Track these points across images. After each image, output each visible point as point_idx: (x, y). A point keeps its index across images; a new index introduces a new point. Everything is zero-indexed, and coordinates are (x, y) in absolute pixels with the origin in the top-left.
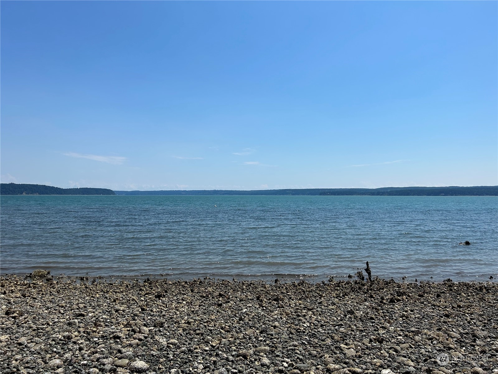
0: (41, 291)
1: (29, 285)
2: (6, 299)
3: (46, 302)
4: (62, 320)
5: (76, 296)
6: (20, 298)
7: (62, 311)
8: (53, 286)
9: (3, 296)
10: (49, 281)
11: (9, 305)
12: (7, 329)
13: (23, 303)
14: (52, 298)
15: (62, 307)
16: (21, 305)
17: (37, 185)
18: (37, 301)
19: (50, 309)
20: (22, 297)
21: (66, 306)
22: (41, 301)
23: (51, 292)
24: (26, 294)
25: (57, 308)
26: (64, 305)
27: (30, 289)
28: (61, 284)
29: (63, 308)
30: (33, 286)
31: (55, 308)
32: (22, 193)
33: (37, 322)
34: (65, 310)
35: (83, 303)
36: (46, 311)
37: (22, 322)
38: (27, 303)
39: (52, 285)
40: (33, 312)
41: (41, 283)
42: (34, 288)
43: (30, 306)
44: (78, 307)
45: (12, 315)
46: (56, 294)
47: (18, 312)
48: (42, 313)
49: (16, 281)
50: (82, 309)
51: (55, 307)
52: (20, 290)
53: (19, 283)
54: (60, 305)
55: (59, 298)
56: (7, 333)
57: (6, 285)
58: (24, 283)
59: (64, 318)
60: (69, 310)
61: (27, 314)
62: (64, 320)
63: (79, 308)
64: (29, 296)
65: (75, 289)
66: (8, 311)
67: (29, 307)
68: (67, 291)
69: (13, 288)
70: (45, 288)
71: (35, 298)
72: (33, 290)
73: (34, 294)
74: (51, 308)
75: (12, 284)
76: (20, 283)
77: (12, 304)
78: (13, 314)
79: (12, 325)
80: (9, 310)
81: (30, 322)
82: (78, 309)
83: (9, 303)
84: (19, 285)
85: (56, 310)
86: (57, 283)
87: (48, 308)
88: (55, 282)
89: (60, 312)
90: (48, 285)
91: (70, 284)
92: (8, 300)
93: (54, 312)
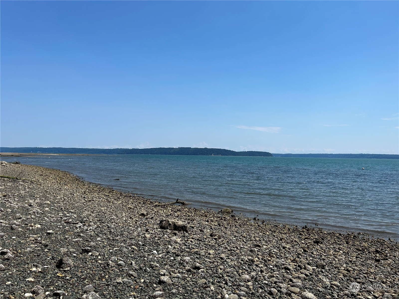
0: (229, 223)
1: (222, 218)
2: (209, 226)
3: (233, 232)
4: (246, 247)
5: (252, 231)
6: (217, 226)
7: (245, 241)
8: (236, 221)
9: (207, 223)
10: (233, 217)
11: (211, 230)
12: (212, 246)
13: (219, 230)
14: (237, 230)
15: (245, 237)
16: (219, 231)
17: (220, 149)
18: (227, 230)
19: (236, 238)
20: (218, 226)
21: (247, 237)
22: (230, 231)
23: (236, 225)
24: (220, 224)
25: (241, 238)
26: (246, 236)
27: (222, 220)
28: (241, 220)
29: (245, 238)
30: (224, 219)
31: (240, 237)
32: (211, 155)
33: (230, 245)
34: (247, 240)
35: (258, 237)
36: (235, 239)
37: (221, 243)
38: (222, 230)
39: (236, 220)
40: (226, 237)
41: (228, 218)
42: (225, 220)
43: (224, 233)
44: (255, 239)
45: (214, 237)
46: (239, 227)
47: (217, 236)
48: (232, 239)
49: (213, 214)
50: (258, 241)
51: (240, 236)
52: (216, 221)
53: (215, 216)
54: (243, 235)
55: (241, 230)
56: (212, 249)
57: (208, 215)
58: (218, 216)
59: (247, 246)
60: (249, 241)
61: (223, 238)
62: (247, 247)
63: (256, 240)
64: (223, 226)
65: (251, 226)
66: (211, 234)
67: (223, 233)
68: (246, 226)
69: (212, 219)
70: (231, 222)
71: (226, 228)
72: (224, 222)
73: (225, 225)
74: (237, 237)
75: (211, 216)
76: (216, 216)
77: (213, 230)
78: (215, 236)
79: (215, 244)
80: (213, 234)
81: (226, 244)
82: (255, 241)
83: (211, 228)
84: (215, 217)
85: (241, 239)
86: (238, 219)
87: (235, 237)
88: (237, 218)
89: (243, 241)
90: (233, 220)
91: (247, 221)
92: (211, 227)
93: (240, 240)
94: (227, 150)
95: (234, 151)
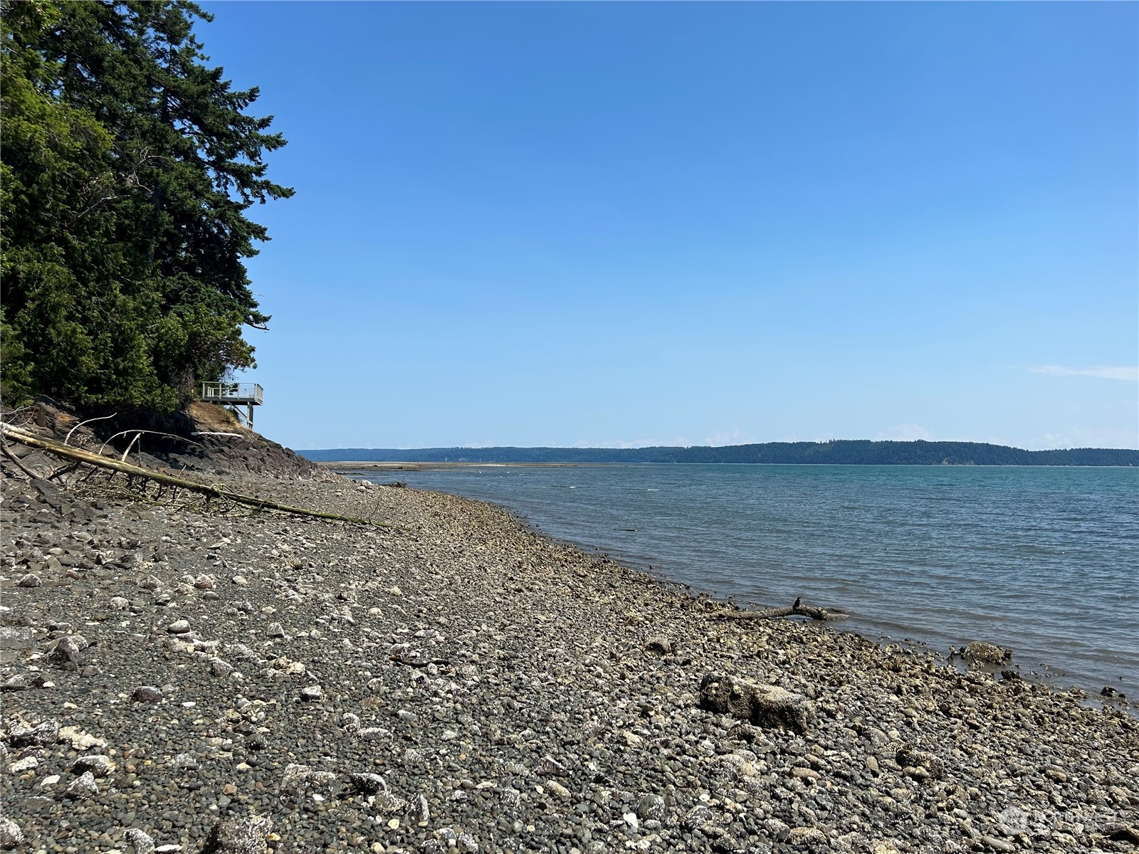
0: (990, 707)
1: (959, 681)
2: (902, 712)
3: (1006, 748)
4: (1062, 837)
5: (1096, 749)
6: (937, 715)
7: (1059, 799)
8: (1021, 698)
9: (894, 698)
10: (1009, 680)
11: (908, 730)
12: (896, 816)
13: (942, 732)
14: (1023, 740)
15: (1058, 781)
16: (939, 740)
17: (971, 444)
18: (980, 736)
19: (1019, 779)
20: (941, 713)
21: (1069, 780)
22: (993, 742)
23: (1018, 719)
24: (950, 708)
25: (1041, 782)
26: (1063, 775)
27: (960, 692)
28: (1043, 694)
29: (1060, 787)
30: (968, 685)
31: (1034, 779)
32: (940, 462)
33: (982, 816)
34: (1068, 797)
35: (1124, 785)
36: (1009, 783)
37: (940, 805)
38: (954, 737)
39: (1019, 692)
40: (970, 774)
41: (989, 682)
42: (973, 692)
43: (961, 749)
44: (1110, 795)
45: (912, 769)
46: (1033, 726)
47: (928, 765)
48: (996, 788)
49: (927, 662)
50: (1123, 808)
51: (1035, 775)
52: (936, 691)
53: (934, 671)
54: (1051, 772)
55: (1045, 743)
56: (896, 833)
58: (947, 673)
59: (1070, 833)
60: (1080, 800)
61: (955, 775)
62: (1069, 837)
63: (1116, 801)
64: (960, 717)
65: (1088, 724)
66: (901, 752)
67: (958, 752)
68: (1065, 727)
69: (918, 682)
70: (1000, 700)
71: (976, 728)
72: (970, 700)
73: (973, 712)
74: (1022, 775)
75: (918, 668)
76: (937, 671)
77: (914, 729)
78: (915, 766)
79: (913, 802)
80: (906, 753)
81: (963, 813)
82: (1110, 805)
83: (909, 724)
84: (933, 674)
85: (1039, 787)
86: (1033, 689)
87: (1013, 774)
88: (1027, 687)
89: (1052, 801)
90: (1008, 691)
91: (1069, 700)
92: (907, 716)
93: (1033, 792)
94: (997, 446)
95: (1022, 451)
